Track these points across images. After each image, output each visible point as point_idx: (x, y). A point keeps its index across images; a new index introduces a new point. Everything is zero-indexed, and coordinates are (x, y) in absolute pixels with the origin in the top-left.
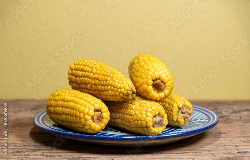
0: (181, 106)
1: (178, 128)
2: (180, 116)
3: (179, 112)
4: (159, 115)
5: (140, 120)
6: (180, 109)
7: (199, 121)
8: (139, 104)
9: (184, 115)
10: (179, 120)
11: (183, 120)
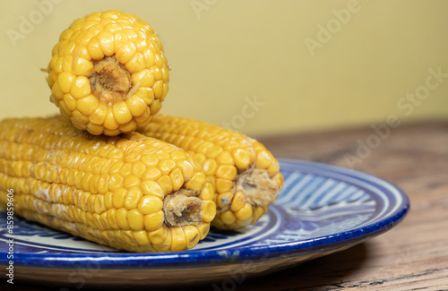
0: (244, 162)
1: (233, 232)
2: (239, 194)
3: (235, 181)
4: (183, 187)
5: (113, 207)
6: (240, 171)
7: (343, 205)
8: (121, 156)
9: (253, 192)
10: (235, 206)
11: (248, 208)
